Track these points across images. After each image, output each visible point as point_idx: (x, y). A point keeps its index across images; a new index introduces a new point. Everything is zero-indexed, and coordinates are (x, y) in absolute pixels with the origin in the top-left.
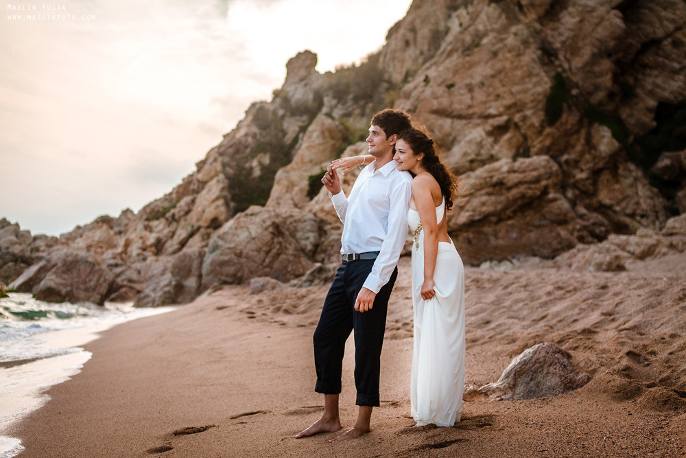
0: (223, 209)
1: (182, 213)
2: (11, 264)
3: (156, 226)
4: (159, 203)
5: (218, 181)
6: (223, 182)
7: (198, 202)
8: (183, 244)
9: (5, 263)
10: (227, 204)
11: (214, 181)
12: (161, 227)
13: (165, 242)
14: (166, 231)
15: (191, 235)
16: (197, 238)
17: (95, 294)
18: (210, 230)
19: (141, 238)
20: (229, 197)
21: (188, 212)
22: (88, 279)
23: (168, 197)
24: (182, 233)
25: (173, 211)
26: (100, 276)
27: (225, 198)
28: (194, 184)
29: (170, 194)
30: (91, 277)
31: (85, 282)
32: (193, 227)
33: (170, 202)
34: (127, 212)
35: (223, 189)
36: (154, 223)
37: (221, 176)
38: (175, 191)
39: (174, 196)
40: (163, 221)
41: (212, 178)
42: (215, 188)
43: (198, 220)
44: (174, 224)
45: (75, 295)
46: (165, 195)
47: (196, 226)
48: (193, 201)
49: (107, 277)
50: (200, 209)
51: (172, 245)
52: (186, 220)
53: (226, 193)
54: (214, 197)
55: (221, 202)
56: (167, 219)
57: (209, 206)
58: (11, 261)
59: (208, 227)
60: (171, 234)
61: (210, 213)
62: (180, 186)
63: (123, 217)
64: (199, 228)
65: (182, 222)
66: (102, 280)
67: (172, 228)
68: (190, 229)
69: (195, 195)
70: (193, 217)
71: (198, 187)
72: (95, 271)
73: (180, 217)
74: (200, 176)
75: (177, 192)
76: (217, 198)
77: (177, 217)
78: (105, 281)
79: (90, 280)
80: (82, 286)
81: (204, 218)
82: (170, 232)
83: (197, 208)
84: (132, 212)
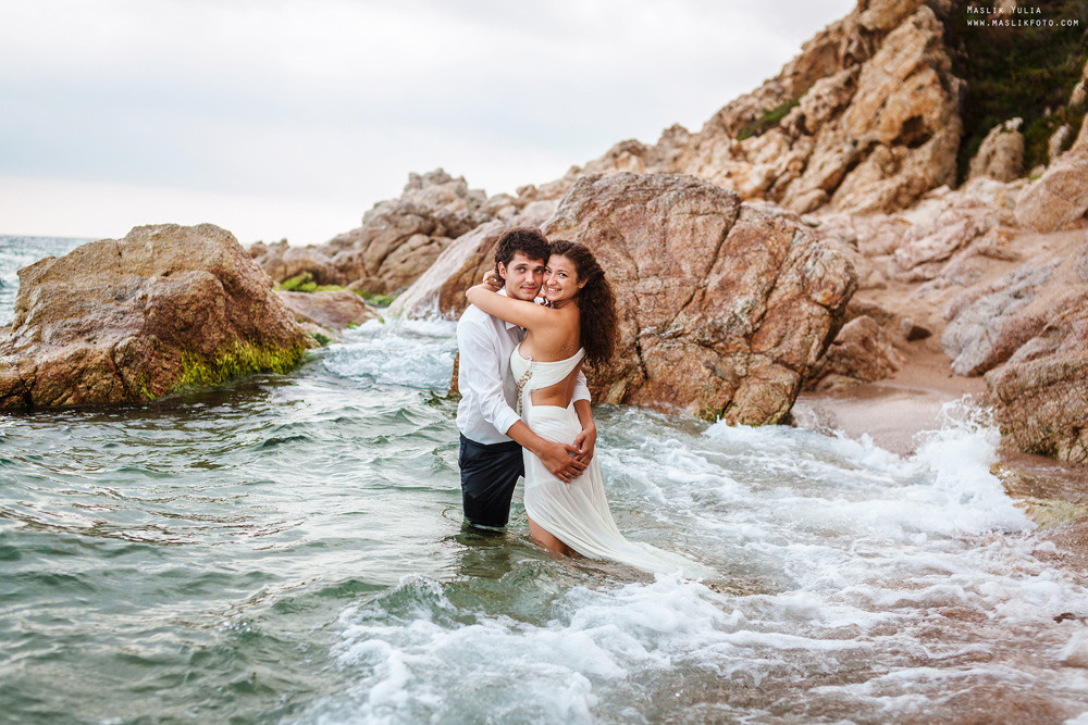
0: (934, 94)
1: (822, 114)
2: (417, 240)
3: (758, 150)
4: (751, 101)
5: (918, 25)
6: (931, 27)
7: (865, 81)
8: (831, 188)
9: (404, 238)
10: (944, 83)
11: (908, 25)
12: (771, 149)
13: (786, 184)
14: (785, 159)
15: (851, 165)
16: (868, 169)
17: (760, 362)
18: (902, 150)
19: (729, 175)
20: (948, 64)
21: (837, 111)
22: (713, 281)
23: (772, 86)
24: (827, 161)
25: (795, 111)
26: (777, 264)
27: (937, 66)
28: (850, 42)
29: (778, 80)
30: (728, 266)
31: (699, 300)
32: (855, 143)
33: (779, 96)
34: (673, 131)
35: (930, 45)
36: (752, 144)
37: (925, 13)
38: (789, 72)
39: (787, 82)
40: (775, 135)
41: (899, 20)
42: (910, 42)
43: (869, 126)
44: (805, 142)
45: (658, 368)
46: (767, 82)
47: (863, 140)
48: (851, 84)
49: (815, 270)
50: (871, 98)
51: (805, 189)
52: (834, 129)
53: (937, 54)
54: (909, 64)
55: (928, 76)
56: (786, 131)
57: (897, 90)
58: (418, 231)
59: (895, 143)
60: (799, 165)
61: (901, 105)
62: (801, 59)
63: (667, 143)
64: (872, 145)
65: (826, 134)
66: (788, 283)
67: (800, 150)
68: (847, 149)
69: (856, 67)
70: (853, 120)
71: (860, 48)
72: (744, 239)
73: (819, 123)
74: (867, 18)
75: (795, 74)
76: (918, 68)
77: (809, 123)
78: (804, 289)
79: (726, 286)
80: (683, 321)
81: (884, 121)
82: (795, 159)
83: (866, 96)
84: (685, 131)
